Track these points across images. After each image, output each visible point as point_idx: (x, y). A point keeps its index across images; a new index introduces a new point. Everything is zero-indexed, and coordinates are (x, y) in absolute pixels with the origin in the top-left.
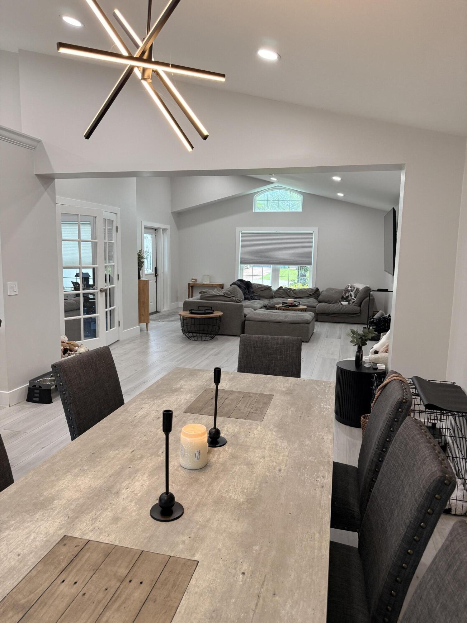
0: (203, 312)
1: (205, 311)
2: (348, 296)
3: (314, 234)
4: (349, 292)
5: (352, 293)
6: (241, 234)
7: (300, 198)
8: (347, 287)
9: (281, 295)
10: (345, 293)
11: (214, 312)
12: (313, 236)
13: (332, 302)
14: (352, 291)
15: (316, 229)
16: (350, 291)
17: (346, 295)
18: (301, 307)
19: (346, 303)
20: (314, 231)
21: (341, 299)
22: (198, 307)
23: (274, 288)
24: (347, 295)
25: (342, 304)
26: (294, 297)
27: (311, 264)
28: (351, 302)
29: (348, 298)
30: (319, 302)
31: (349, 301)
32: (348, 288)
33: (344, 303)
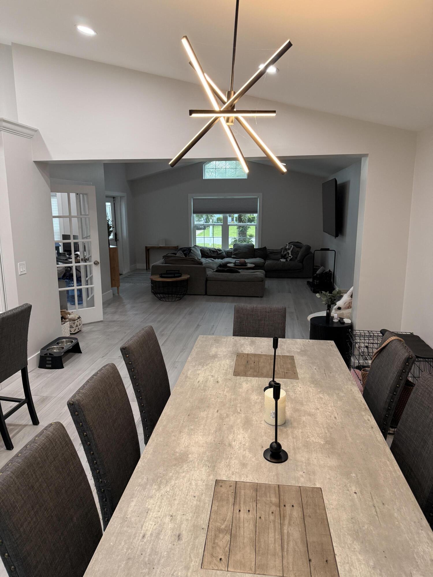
0: (173, 275)
1: (174, 275)
2: (286, 254)
4: (287, 250)
5: (290, 252)
6: (193, 199)
8: (286, 246)
10: (284, 252)
11: (181, 275)
14: (289, 250)
15: (260, 195)
18: (249, 265)
20: (258, 197)
21: (280, 257)
22: (167, 271)
24: (285, 253)
25: (281, 261)
28: (288, 260)
31: (286, 259)
32: (286, 247)
33: (283, 260)
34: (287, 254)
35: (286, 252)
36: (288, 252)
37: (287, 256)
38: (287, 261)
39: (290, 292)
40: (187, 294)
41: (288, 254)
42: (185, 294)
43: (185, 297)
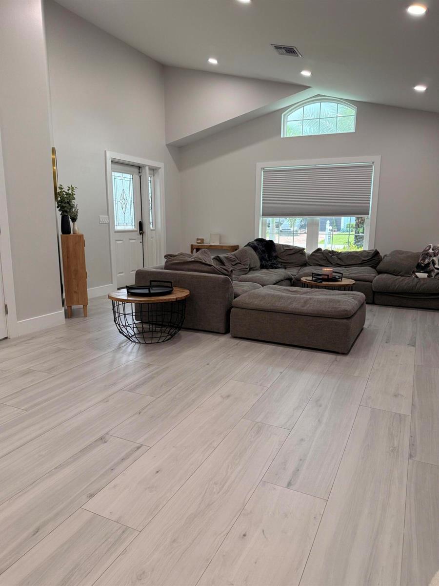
1: (149, 291)
2: (429, 264)
3: (373, 166)
4: (431, 256)
5: (435, 259)
6: (264, 172)
7: (352, 112)
8: (428, 248)
9: (317, 261)
10: (424, 259)
11: (173, 290)
12: (372, 169)
13: (401, 274)
14: (435, 256)
15: (377, 159)
16: (433, 256)
17: (424, 262)
18: (345, 282)
19: (425, 275)
20: (373, 162)
21: (415, 269)
22: (151, 281)
23: (309, 251)
24: (427, 261)
25: (417, 277)
26: (337, 264)
27: (368, 214)
28: (433, 274)
29: (429, 266)
30: (379, 273)
31: (429, 272)
32: (428, 250)
33: (422, 275)
34: (431, 264)
35: (429, 259)
36: (433, 260)
37: (431, 266)
38: (429, 276)
39: (414, 345)
40: (183, 326)
41: (434, 264)
42: (180, 328)
43: (182, 333)
